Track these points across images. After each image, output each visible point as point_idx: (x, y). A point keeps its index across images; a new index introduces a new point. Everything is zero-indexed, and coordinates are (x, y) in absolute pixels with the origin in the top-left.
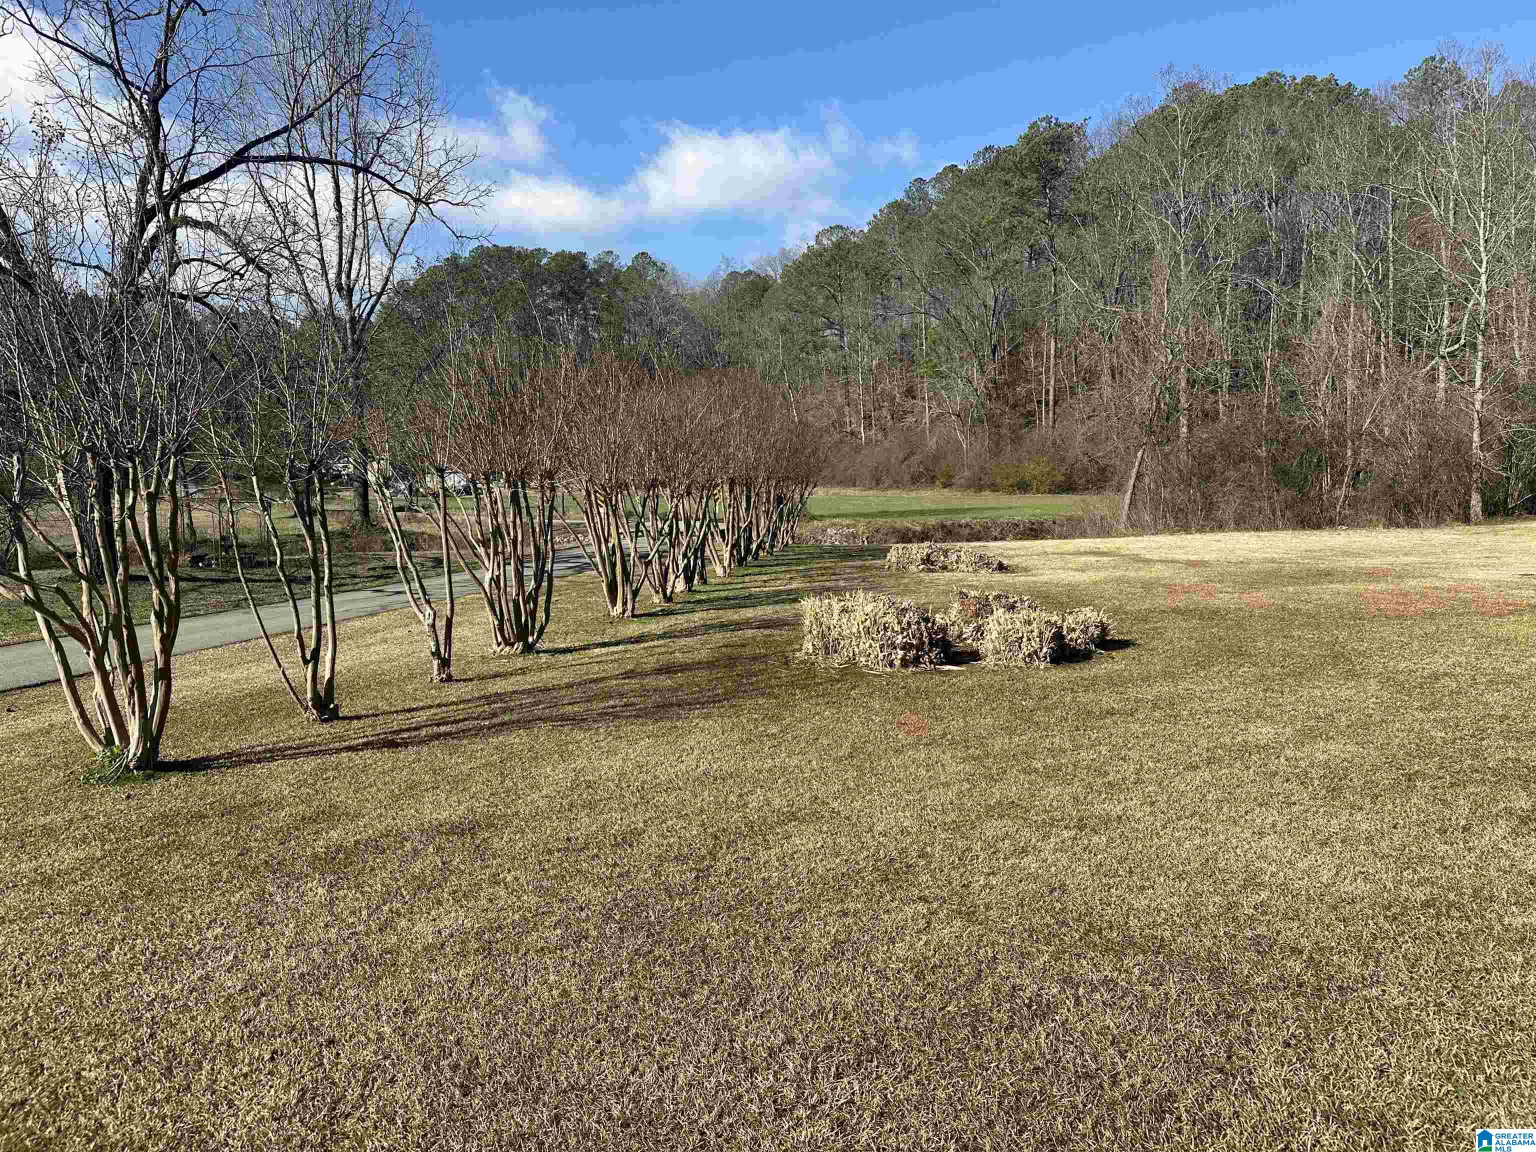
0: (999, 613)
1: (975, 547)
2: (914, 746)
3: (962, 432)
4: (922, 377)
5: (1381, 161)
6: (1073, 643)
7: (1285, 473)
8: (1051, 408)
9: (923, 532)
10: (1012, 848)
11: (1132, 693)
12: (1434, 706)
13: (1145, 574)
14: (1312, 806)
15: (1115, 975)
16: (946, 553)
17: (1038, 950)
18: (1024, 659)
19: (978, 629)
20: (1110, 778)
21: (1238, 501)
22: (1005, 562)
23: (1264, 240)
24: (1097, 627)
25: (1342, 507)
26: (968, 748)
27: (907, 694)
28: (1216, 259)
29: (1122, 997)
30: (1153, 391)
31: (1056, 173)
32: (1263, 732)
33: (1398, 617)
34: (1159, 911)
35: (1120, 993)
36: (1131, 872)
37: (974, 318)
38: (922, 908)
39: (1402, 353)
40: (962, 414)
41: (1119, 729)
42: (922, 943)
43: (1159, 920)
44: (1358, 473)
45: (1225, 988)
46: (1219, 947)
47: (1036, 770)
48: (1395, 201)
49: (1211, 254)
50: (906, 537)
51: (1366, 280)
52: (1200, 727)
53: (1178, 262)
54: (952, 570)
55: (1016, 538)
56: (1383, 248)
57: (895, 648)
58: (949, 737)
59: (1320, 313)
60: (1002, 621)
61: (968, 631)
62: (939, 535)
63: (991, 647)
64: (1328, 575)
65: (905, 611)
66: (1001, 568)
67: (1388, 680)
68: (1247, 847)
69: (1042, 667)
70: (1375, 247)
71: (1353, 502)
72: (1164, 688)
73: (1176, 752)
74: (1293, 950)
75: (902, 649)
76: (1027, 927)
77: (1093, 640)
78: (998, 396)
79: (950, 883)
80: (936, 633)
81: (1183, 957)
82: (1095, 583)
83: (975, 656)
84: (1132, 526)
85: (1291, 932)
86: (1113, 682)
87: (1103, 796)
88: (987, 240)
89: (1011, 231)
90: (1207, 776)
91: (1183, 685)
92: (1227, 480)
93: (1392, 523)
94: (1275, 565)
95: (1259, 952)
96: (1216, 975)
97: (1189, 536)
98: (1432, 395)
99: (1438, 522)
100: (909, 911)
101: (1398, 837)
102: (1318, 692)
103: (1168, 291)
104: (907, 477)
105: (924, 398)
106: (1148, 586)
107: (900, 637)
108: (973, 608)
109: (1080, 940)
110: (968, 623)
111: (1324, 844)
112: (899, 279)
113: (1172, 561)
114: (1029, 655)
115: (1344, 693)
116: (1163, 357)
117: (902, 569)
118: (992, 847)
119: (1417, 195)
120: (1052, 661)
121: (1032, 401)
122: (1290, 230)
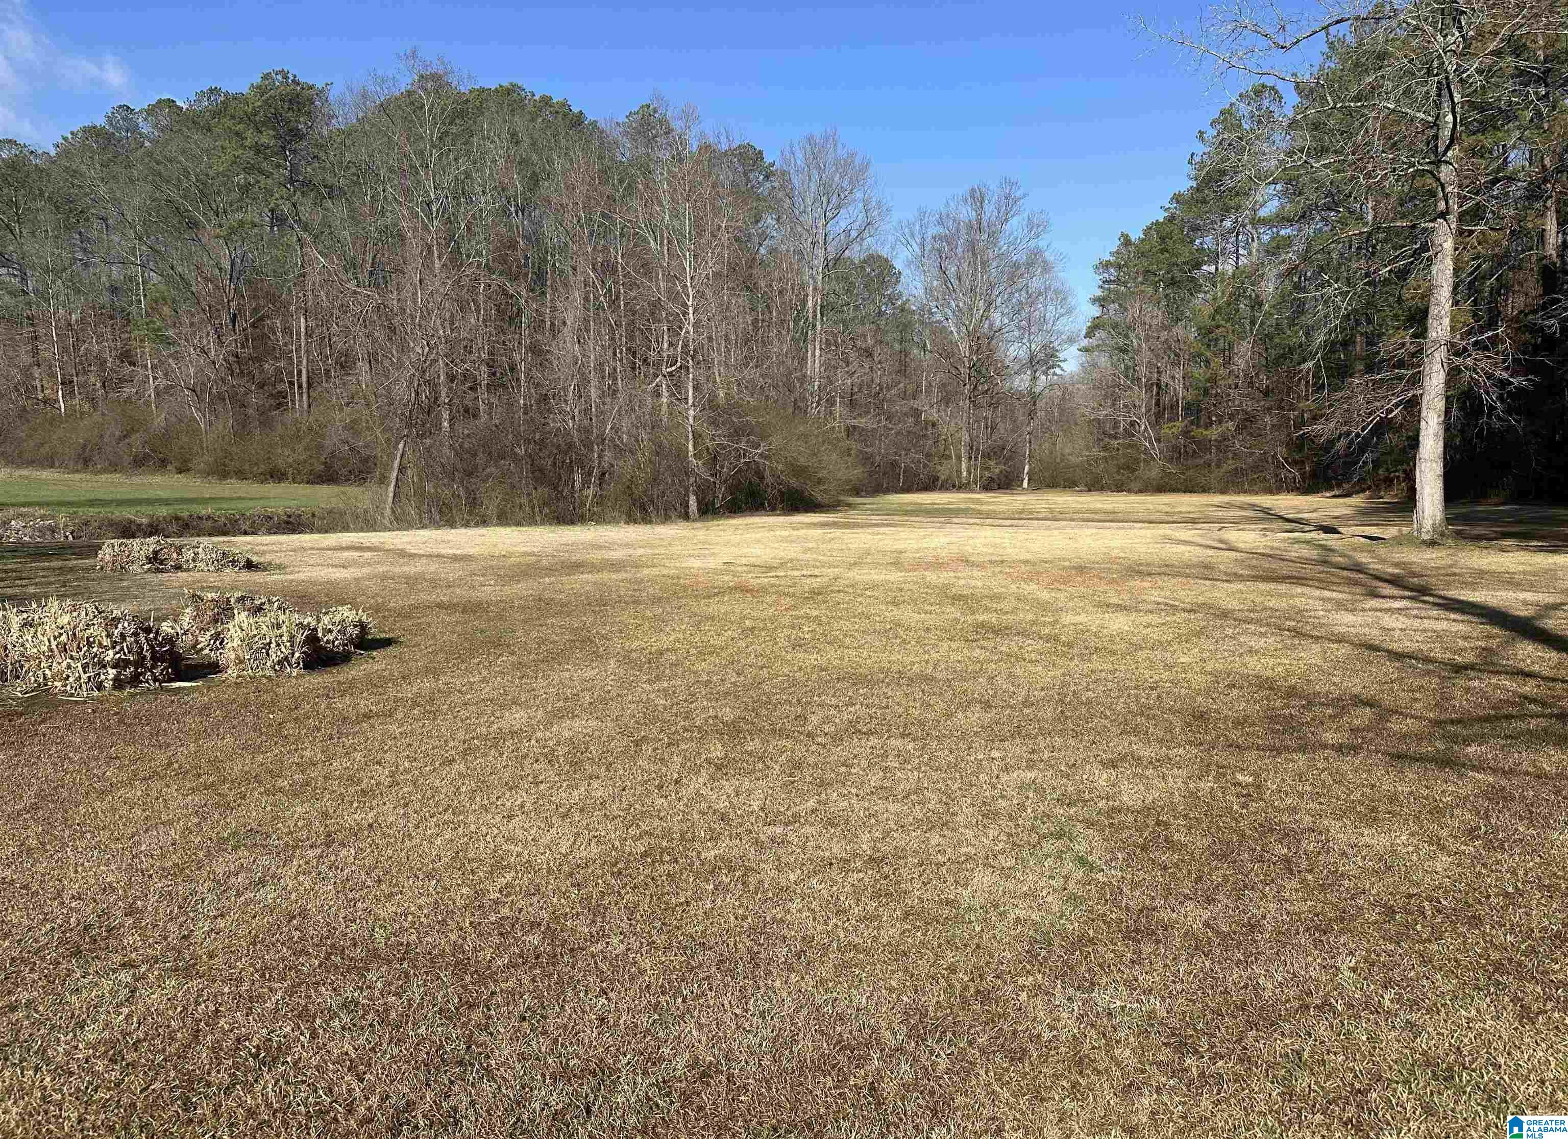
0: (241, 617)
1: (219, 543)
2: (130, 783)
3: (198, 409)
4: (142, 341)
5: (608, 190)
6: (330, 646)
7: (541, 470)
8: (305, 390)
9: (151, 525)
10: (247, 881)
11: (392, 692)
12: (658, 678)
13: (411, 569)
14: (556, 782)
15: (356, 994)
16: (179, 550)
17: (271, 990)
18: (273, 667)
19: (217, 636)
20: (364, 786)
21: (500, 497)
22: (255, 559)
23: (513, 245)
24: (355, 626)
25: (592, 505)
26: (199, 776)
27: (121, 721)
28: (468, 256)
29: (363, 1017)
30: (412, 383)
31: (297, 135)
32: (517, 717)
33: (634, 602)
34: (406, 916)
35: (361, 1012)
36: (380, 881)
37: (207, 280)
38: (125, 976)
39: (634, 369)
40: (198, 389)
41: (376, 731)
42: (121, 1017)
43: (406, 925)
44: (603, 474)
45: (468, 978)
46: (465, 939)
47: (281, 790)
48: (622, 229)
49: (463, 251)
50: (127, 531)
51: (602, 298)
52: (458, 720)
53: (430, 251)
54: (188, 570)
55: (270, 532)
56: (614, 271)
57: (105, 667)
58: (176, 766)
59: (564, 323)
60: (245, 626)
61: (204, 639)
62: (174, 528)
63: (233, 656)
64: (577, 567)
65: (116, 621)
66: (250, 565)
67: (626, 659)
68: (496, 831)
69: (294, 674)
70: (607, 268)
71: (600, 500)
72: (426, 684)
73: (433, 748)
74: (532, 925)
75: (113, 667)
76: (258, 966)
77: (351, 641)
78: (242, 372)
79: (165, 938)
80: (161, 645)
81: (428, 957)
82: (357, 580)
83: (214, 668)
84: (397, 519)
85: (531, 908)
86: (374, 684)
87: (355, 805)
88: (218, 193)
89: (246, 189)
90: (462, 767)
91: (443, 679)
92: (488, 476)
93: (631, 520)
94: (534, 558)
95: (502, 934)
96: (460, 967)
97: (453, 531)
98: (657, 408)
99: (666, 519)
100: (107, 984)
101: (627, 797)
102: (567, 675)
103: (420, 281)
104: (127, 459)
105: (146, 366)
106: (412, 581)
107: (111, 652)
108: (210, 613)
109: (320, 966)
110: (203, 630)
111: (564, 816)
112: (104, 219)
113: (437, 556)
114: (279, 662)
115: (589, 674)
116: (419, 349)
117: (121, 569)
118: (221, 886)
119: (640, 228)
120: (305, 667)
121: (282, 381)
122: (535, 239)
